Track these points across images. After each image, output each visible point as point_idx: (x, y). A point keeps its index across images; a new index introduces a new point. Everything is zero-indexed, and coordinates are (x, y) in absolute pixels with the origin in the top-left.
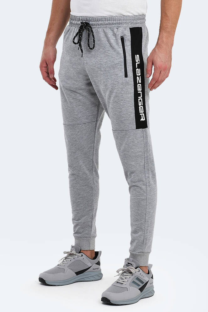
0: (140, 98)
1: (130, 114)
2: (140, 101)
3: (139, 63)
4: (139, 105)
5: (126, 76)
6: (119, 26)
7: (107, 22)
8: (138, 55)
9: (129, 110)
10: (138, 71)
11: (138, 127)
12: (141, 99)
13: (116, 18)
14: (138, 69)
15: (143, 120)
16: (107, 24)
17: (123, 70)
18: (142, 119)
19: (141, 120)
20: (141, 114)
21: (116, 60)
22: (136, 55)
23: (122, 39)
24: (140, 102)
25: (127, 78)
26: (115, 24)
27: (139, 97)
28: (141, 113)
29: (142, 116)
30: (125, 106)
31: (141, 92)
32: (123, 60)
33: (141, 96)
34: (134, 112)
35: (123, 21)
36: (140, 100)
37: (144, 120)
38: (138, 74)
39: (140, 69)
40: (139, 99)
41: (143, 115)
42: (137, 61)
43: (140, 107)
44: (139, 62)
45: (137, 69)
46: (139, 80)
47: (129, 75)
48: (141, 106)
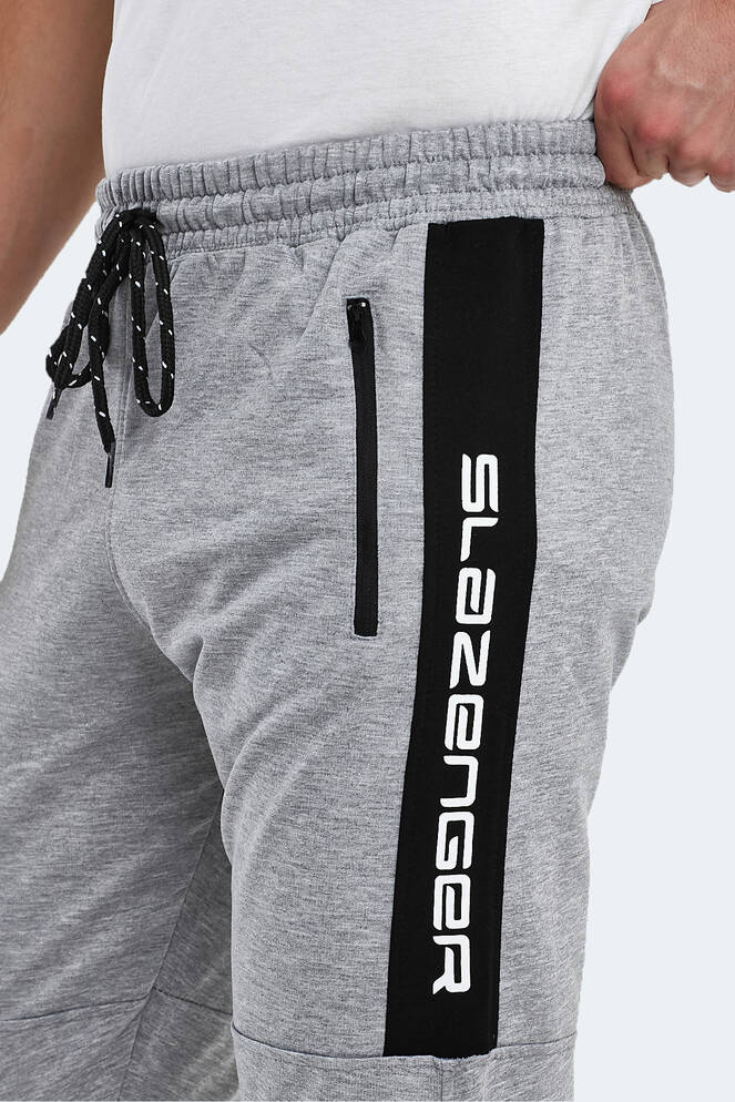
0: (458, 809)
1: (347, 926)
2: (456, 829)
3: (491, 522)
4: (441, 864)
5: (366, 621)
6: (355, 220)
7: (266, 197)
8: (490, 460)
9: (349, 895)
10: (476, 592)
11: (400, 1041)
12: (469, 819)
13: (334, 152)
14: (476, 573)
15: (453, 988)
16: (269, 215)
17: (349, 575)
18: (445, 982)
19: (437, 986)
20: (439, 940)
21: (303, 489)
22: (466, 460)
23: (360, 320)
24: (454, 841)
25: (370, 642)
26: (326, 202)
27: (446, 802)
28: (446, 931)
29: (449, 955)
30: (321, 857)
31: (473, 764)
32: (348, 488)
33: (464, 794)
34: (386, 913)
35: (375, 178)
36: (451, 825)
37: (465, 985)
38: (469, 611)
39: (491, 575)
40: (444, 819)
41: (456, 949)
42: (467, 506)
43: (440, 881)
44: (487, 512)
45: (464, 574)
46: (470, 659)
47: (393, 616)
48: (458, 870)
